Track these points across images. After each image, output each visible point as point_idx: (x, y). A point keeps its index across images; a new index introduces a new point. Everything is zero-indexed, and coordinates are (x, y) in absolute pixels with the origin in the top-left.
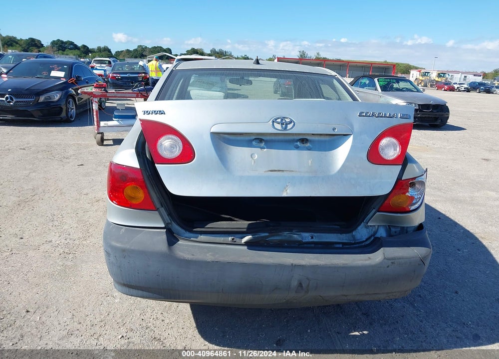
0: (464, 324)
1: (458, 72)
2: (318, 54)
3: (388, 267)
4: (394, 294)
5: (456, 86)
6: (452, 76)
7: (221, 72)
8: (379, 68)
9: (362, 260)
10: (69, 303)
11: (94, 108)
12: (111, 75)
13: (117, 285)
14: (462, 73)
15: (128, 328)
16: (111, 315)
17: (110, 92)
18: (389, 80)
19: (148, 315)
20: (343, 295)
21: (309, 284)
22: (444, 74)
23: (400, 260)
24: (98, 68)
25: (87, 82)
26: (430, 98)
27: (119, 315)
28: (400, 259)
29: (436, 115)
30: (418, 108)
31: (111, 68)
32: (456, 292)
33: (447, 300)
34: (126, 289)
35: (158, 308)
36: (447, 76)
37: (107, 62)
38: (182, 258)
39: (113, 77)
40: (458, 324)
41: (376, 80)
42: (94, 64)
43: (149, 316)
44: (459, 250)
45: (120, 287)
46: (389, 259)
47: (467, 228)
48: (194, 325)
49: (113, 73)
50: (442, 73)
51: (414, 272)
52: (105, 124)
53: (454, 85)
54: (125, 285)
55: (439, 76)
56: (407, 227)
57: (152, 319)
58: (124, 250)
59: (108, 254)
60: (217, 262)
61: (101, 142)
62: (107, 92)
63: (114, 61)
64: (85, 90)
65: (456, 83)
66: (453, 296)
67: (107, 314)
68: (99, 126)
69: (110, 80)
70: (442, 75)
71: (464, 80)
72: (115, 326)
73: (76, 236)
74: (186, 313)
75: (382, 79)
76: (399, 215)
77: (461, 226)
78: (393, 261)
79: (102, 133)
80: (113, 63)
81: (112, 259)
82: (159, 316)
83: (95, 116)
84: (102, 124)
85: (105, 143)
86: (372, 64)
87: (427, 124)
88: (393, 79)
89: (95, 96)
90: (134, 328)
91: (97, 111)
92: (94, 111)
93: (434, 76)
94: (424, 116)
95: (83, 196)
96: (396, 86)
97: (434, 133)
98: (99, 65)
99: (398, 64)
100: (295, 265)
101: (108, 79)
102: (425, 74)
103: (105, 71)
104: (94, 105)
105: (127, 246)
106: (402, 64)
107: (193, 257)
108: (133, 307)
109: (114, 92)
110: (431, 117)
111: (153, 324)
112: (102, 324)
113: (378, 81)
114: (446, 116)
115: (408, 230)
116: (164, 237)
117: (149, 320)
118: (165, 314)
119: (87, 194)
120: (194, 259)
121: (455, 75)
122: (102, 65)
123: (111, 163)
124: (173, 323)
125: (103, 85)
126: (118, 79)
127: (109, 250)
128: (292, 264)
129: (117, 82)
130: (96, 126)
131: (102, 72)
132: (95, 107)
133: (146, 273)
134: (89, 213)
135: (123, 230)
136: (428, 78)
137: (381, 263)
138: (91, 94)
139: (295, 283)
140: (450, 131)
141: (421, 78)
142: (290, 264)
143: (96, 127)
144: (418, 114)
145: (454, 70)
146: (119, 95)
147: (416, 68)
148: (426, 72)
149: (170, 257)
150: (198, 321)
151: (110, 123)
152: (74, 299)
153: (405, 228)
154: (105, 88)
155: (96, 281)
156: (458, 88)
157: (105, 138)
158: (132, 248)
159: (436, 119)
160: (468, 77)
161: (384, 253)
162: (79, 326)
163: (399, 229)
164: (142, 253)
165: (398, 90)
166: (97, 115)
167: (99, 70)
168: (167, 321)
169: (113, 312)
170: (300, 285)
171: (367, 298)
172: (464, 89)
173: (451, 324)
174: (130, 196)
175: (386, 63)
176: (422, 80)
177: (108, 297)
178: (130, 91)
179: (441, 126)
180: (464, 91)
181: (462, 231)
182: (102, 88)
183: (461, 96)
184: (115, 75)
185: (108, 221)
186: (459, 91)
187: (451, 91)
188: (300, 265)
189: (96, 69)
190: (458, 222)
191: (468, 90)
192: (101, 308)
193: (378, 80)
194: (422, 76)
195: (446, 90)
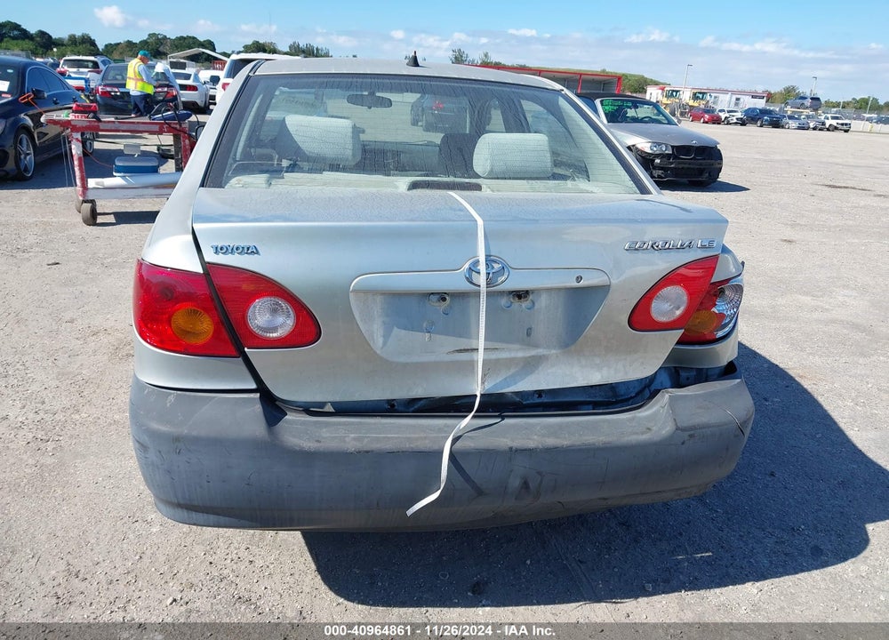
0: (793, 529)
1: (725, 92)
2: (486, 55)
3: (683, 443)
4: (688, 490)
5: (723, 115)
6: (715, 97)
7: (347, 80)
8: (593, 81)
9: (637, 433)
10: (58, 541)
11: (74, 152)
12: (100, 88)
13: (162, 506)
14: (733, 92)
15: (184, 581)
16: (146, 560)
17: (105, 122)
18: (620, 103)
19: (221, 553)
20: (600, 499)
21: (541, 481)
22: (703, 93)
23: (704, 430)
24: (73, 75)
25: (57, 102)
26: (692, 136)
27: (162, 559)
28: (704, 428)
29: (701, 164)
30: (671, 152)
31: (100, 76)
32: (772, 474)
33: (758, 488)
34: (184, 514)
35: (239, 539)
36: (708, 98)
37: (90, 65)
38: (298, 449)
39: (104, 93)
40: (783, 530)
41: (598, 102)
42: (66, 68)
43: (223, 556)
44: (766, 400)
45: (171, 511)
46: (684, 430)
47: (773, 361)
48: (313, 567)
49: (105, 86)
50: (700, 93)
51: (727, 449)
52: (97, 184)
53: (720, 114)
54: (179, 506)
55: (695, 97)
56: (707, 369)
57: (229, 561)
58: (177, 439)
59: (142, 447)
60: (367, 452)
61: (92, 218)
62: (99, 120)
63: (103, 62)
64: (55, 116)
65: (724, 111)
66: (768, 481)
67: (138, 557)
68: (85, 187)
69: (98, 98)
70: (701, 96)
71: (736, 104)
72: (157, 580)
73: (57, 406)
74: (294, 544)
75: (608, 100)
76: (697, 347)
77: (764, 358)
78: (692, 432)
79: (92, 202)
80: (102, 67)
81: (152, 455)
82: (243, 554)
83: (77, 169)
84: (92, 183)
85: (100, 219)
86: (581, 75)
87: (685, 180)
88: (627, 101)
89: (75, 129)
90: (195, 581)
91: (80, 159)
92: (75, 158)
93: (686, 97)
94: (680, 166)
95: (64, 325)
96: (631, 113)
97: (698, 196)
98: (75, 70)
99: (626, 76)
100: (516, 450)
101: (94, 95)
102: (673, 94)
103: (87, 81)
104: (73, 147)
105: (185, 431)
106: (631, 75)
107: (319, 445)
108: (189, 540)
109: (113, 122)
110: (693, 169)
111: (233, 571)
112: (130, 578)
113: (602, 105)
114: (719, 166)
115: (709, 373)
116: (258, 408)
117: (222, 563)
118: (253, 548)
119: (72, 321)
120: (321, 449)
121: (722, 97)
122: (81, 70)
123: (140, 264)
124: (271, 567)
125: (90, 107)
126: (115, 97)
127: (145, 439)
128: (511, 448)
129: (113, 102)
130: (79, 188)
131: (81, 83)
132: (76, 149)
133: (224, 481)
134: (80, 357)
135: (172, 398)
136: (677, 101)
137: (671, 437)
138: (66, 124)
139: (515, 483)
140: (724, 193)
141: (665, 101)
142: (507, 448)
143: (81, 189)
144: (672, 163)
145: (718, 88)
146: (125, 127)
147: (656, 83)
148: (673, 91)
149: (273, 448)
150: (320, 558)
151: (108, 182)
152: (67, 532)
153: (704, 371)
154: (95, 112)
155: (107, 492)
156: (726, 118)
157: (99, 210)
158: (194, 433)
159: (701, 172)
160: (742, 100)
161: (675, 420)
162: (84, 584)
163: (695, 373)
164: (216, 444)
165: (635, 120)
166: (80, 165)
167: (76, 78)
168: (259, 563)
169: (148, 553)
170: (525, 485)
171: (641, 501)
172: (735, 121)
173: (770, 530)
174: (182, 330)
175: (604, 73)
176: (666, 104)
177: (137, 524)
178: (146, 119)
179: (709, 184)
180: (736, 123)
181: (766, 365)
182: (89, 113)
183: (731, 132)
184: (109, 89)
185: (137, 381)
186: (728, 123)
187: (714, 123)
188: (526, 450)
189: (70, 77)
190: (758, 351)
191: (742, 123)
192: (125, 546)
193: (601, 102)
194: (667, 97)
195: (707, 123)
